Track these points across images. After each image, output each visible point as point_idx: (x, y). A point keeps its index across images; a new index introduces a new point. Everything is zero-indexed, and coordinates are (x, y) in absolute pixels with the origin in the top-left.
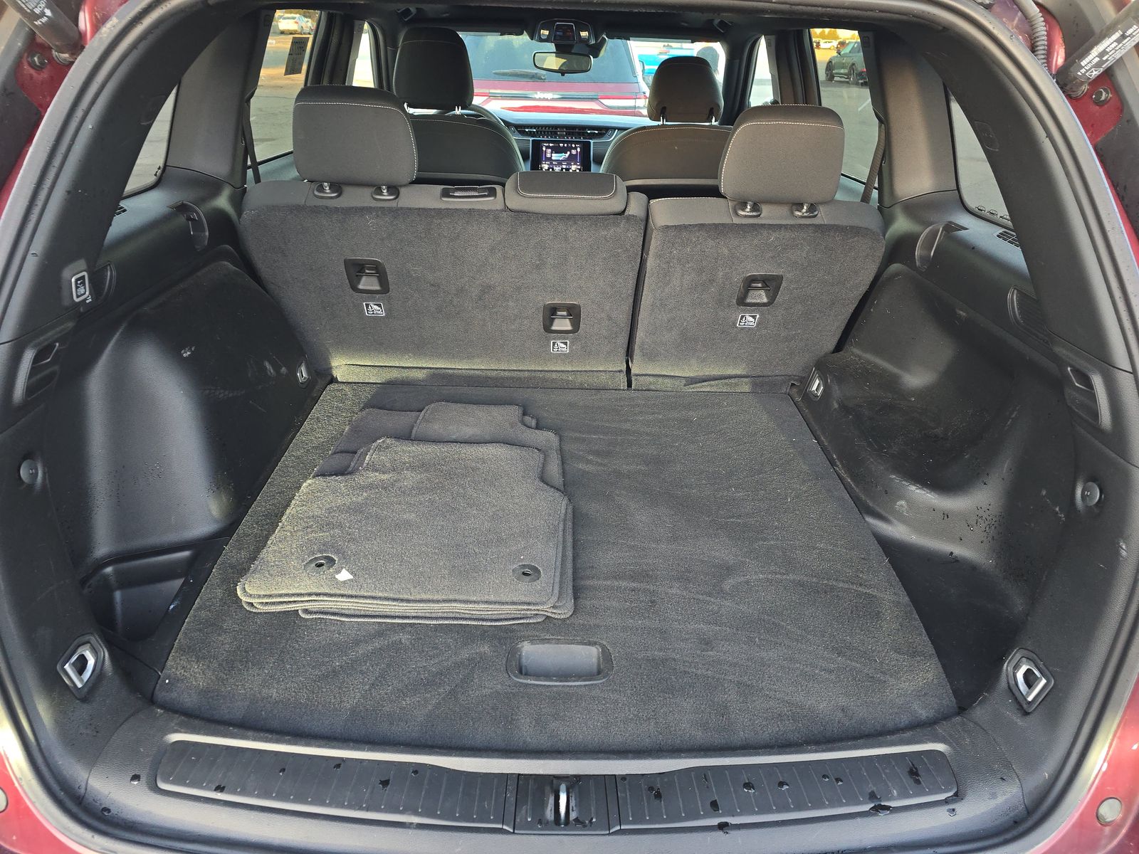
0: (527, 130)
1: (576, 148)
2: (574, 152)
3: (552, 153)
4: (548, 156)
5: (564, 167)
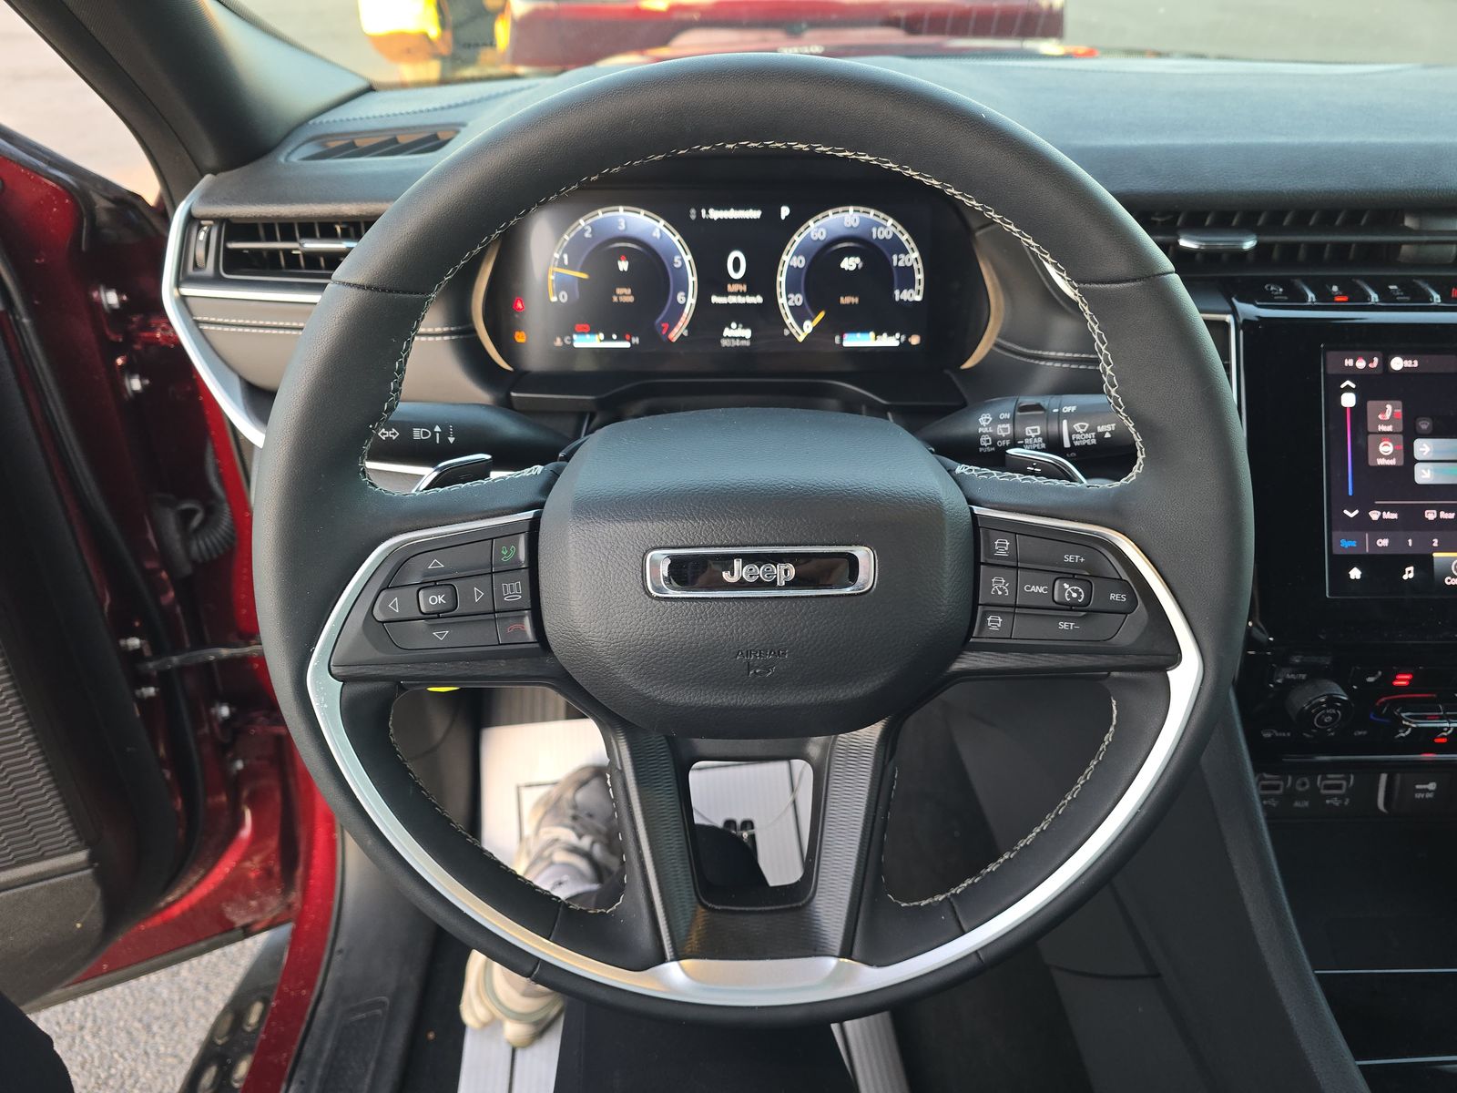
0: (1189, 243)
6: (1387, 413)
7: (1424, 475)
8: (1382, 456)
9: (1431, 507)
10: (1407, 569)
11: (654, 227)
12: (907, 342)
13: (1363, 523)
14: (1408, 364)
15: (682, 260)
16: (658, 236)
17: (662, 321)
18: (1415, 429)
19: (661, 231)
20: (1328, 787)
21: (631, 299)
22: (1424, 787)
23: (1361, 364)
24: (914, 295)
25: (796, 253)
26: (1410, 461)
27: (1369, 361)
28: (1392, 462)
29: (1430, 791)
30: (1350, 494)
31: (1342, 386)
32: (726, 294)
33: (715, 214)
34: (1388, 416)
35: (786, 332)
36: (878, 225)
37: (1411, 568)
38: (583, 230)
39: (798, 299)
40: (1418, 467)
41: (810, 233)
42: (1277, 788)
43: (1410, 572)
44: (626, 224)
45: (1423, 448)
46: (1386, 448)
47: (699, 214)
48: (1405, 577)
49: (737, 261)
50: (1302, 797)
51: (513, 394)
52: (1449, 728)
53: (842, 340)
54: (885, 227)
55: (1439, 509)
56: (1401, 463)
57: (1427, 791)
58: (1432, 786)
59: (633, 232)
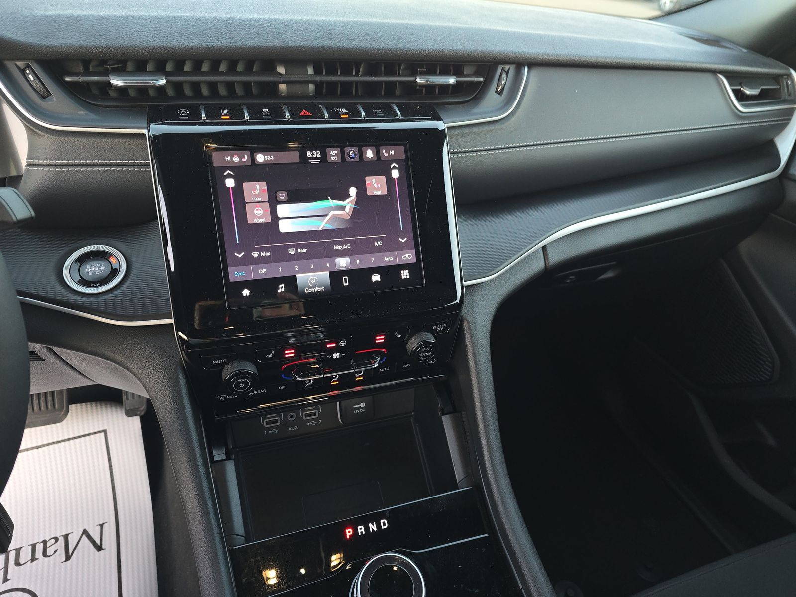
0: (117, 81)
1: (380, 167)
2: (376, 185)
3: (273, 202)
4: (258, 215)
5: (343, 263)
6: (256, 190)
7: (285, 227)
8: (257, 217)
9: (291, 246)
10: (280, 286)
13: (248, 261)
14: (268, 158)
18: (276, 199)
20: (307, 416)
22: (358, 406)
23: (236, 159)
26: (275, 219)
27: (241, 157)
28: (263, 221)
29: (362, 408)
30: (238, 242)
31: (225, 174)
34: (257, 192)
37: (283, 285)
40: (281, 222)
42: (276, 421)
43: (282, 287)
45: (283, 210)
46: (259, 212)
48: (279, 291)
50: (292, 424)
52: (336, 376)
55: (296, 247)
56: (270, 221)
57: (360, 408)
58: (362, 405)
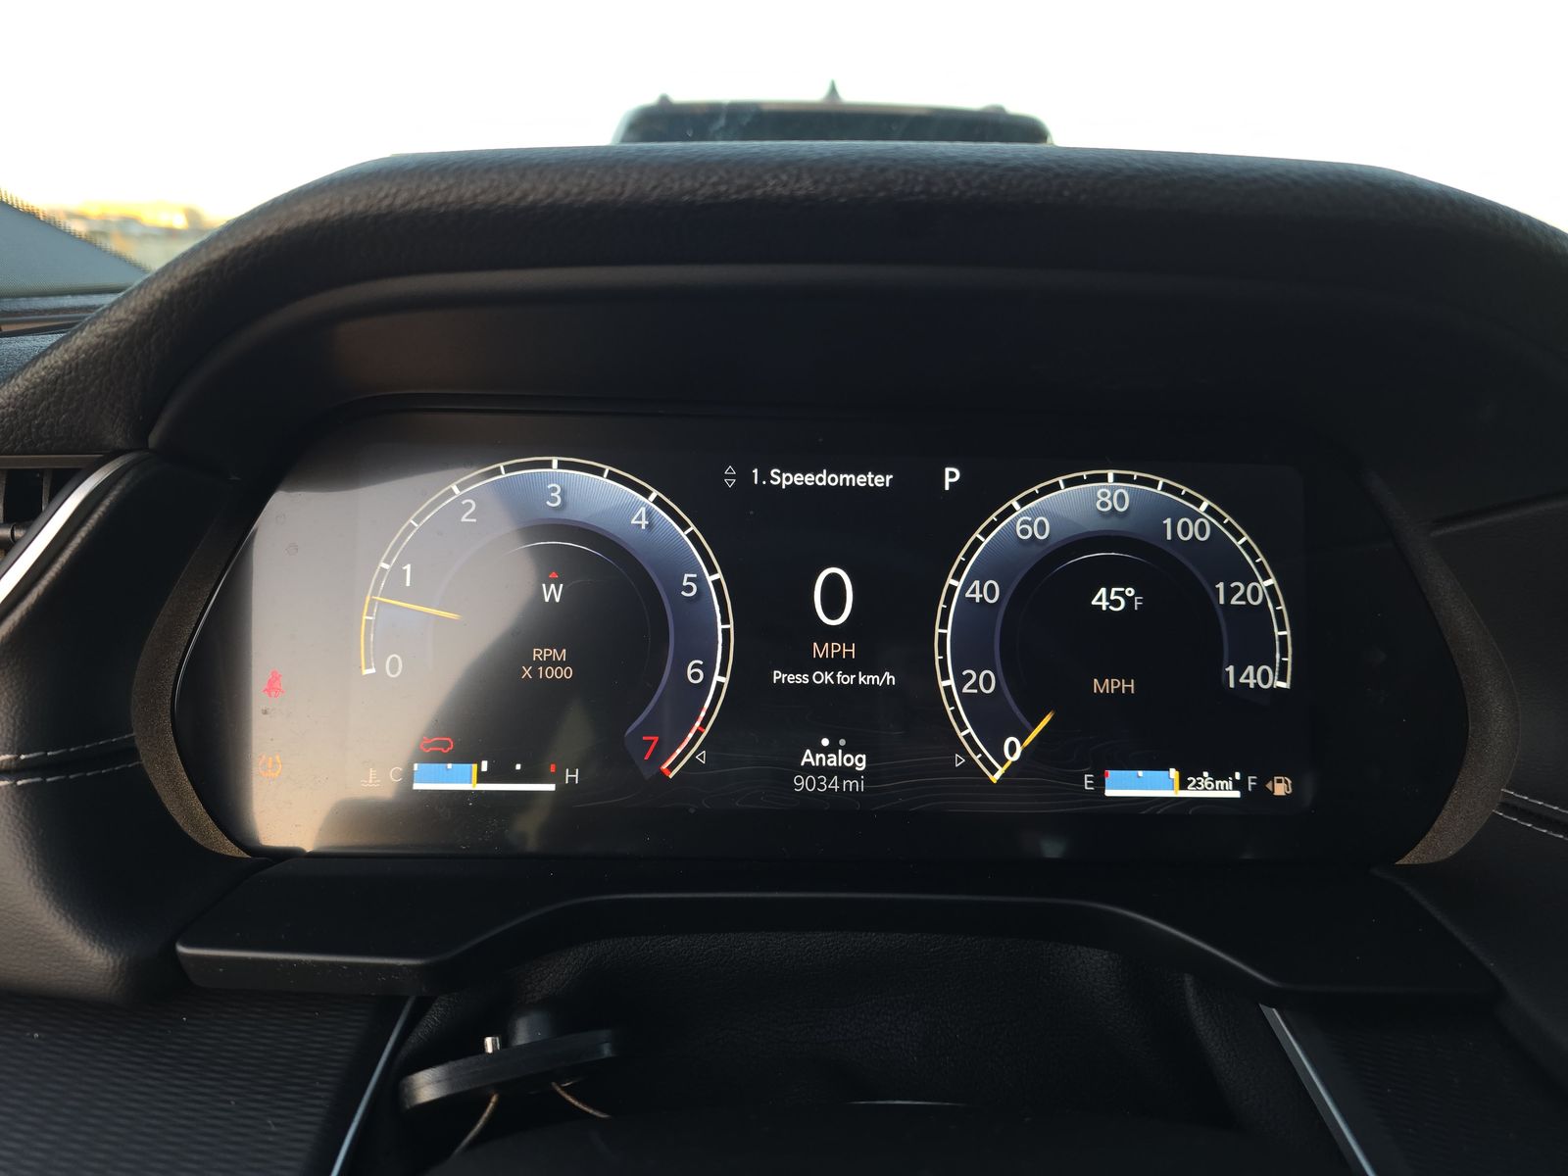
11: (638, 505)
12: (1263, 793)
15: (700, 581)
16: (644, 523)
17: (645, 728)
19: (649, 513)
21: (566, 673)
24: (1271, 678)
25: (978, 574)
32: (810, 665)
33: (781, 479)
35: (959, 761)
36: (1177, 513)
38: (458, 508)
39: (985, 681)
41: (1013, 523)
44: (563, 494)
47: (744, 477)
49: (833, 587)
51: (182, 949)
53: (1100, 783)
54: (1195, 516)
59: (579, 514)
